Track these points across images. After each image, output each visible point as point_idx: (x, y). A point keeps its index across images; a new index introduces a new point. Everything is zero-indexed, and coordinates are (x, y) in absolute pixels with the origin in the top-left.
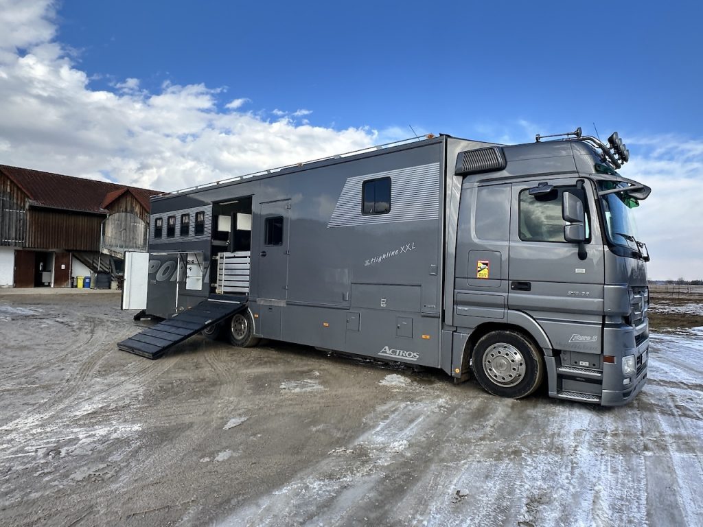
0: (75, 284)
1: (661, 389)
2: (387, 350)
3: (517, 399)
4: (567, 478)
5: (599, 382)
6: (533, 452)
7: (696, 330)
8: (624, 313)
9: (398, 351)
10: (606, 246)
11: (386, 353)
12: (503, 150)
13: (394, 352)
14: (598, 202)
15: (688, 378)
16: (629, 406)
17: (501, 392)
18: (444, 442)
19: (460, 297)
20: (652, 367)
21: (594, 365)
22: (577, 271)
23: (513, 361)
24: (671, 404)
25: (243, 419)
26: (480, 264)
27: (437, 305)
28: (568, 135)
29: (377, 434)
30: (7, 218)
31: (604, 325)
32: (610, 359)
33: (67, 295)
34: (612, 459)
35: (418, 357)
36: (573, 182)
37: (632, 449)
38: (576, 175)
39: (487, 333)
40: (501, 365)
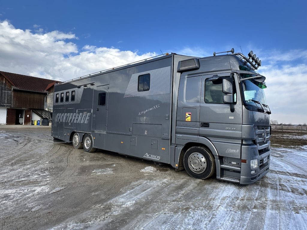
0: (33, 123)
1: (276, 175)
2: (147, 155)
3: (203, 180)
4: (206, 224)
5: (239, 172)
6: (196, 208)
7: (304, 147)
8: (252, 139)
9: (152, 155)
10: (243, 106)
11: (146, 156)
12: (198, 60)
13: (150, 156)
14: (240, 84)
15: (292, 170)
16: (256, 184)
17: (195, 176)
18: (154, 202)
19: (178, 130)
20: (276, 164)
21: (238, 164)
22: (230, 118)
23: (201, 161)
24: (278, 183)
25: (63, 188)
26: (187, 115)
27: (169, 134)
28: (228, 52)
29: (122, 197)
30: (4, 94)
31: (242, 144)
32: (245, 161)
33: (28, 128)
34: (235, 213)
35: (160, 158)
36: (229, 75)
37: (248, 208)
38: (231, 71)
39: (190, 148)
40: (196, 163)
